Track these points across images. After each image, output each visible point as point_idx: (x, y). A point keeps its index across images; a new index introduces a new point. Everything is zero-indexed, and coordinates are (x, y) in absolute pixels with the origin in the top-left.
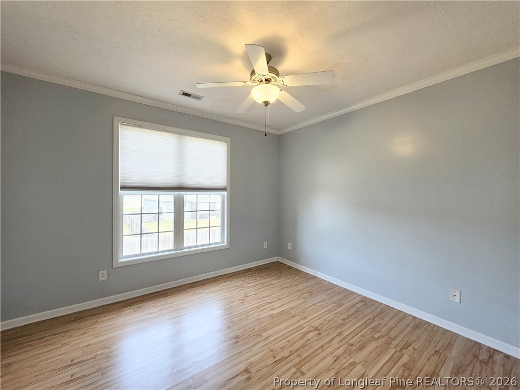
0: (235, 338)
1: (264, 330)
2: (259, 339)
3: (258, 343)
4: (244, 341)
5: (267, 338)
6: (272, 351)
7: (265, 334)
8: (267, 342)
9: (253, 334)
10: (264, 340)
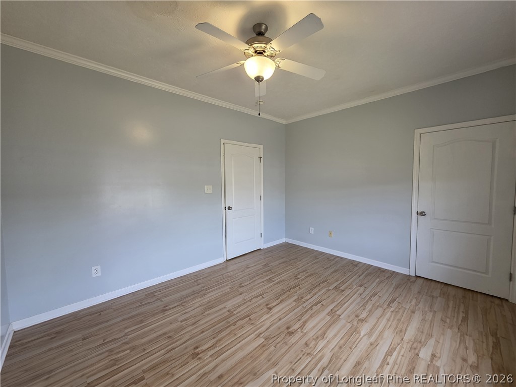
0: (293, 333)
1: (263, 346)
2: (267, 334)
3: (267, 330)
4: (281, 330)
5: (259, 336)
6: (252, 324)
7: (261, 340)
8: (257, 332)
9: (274, 339)
10: (261, 334)
